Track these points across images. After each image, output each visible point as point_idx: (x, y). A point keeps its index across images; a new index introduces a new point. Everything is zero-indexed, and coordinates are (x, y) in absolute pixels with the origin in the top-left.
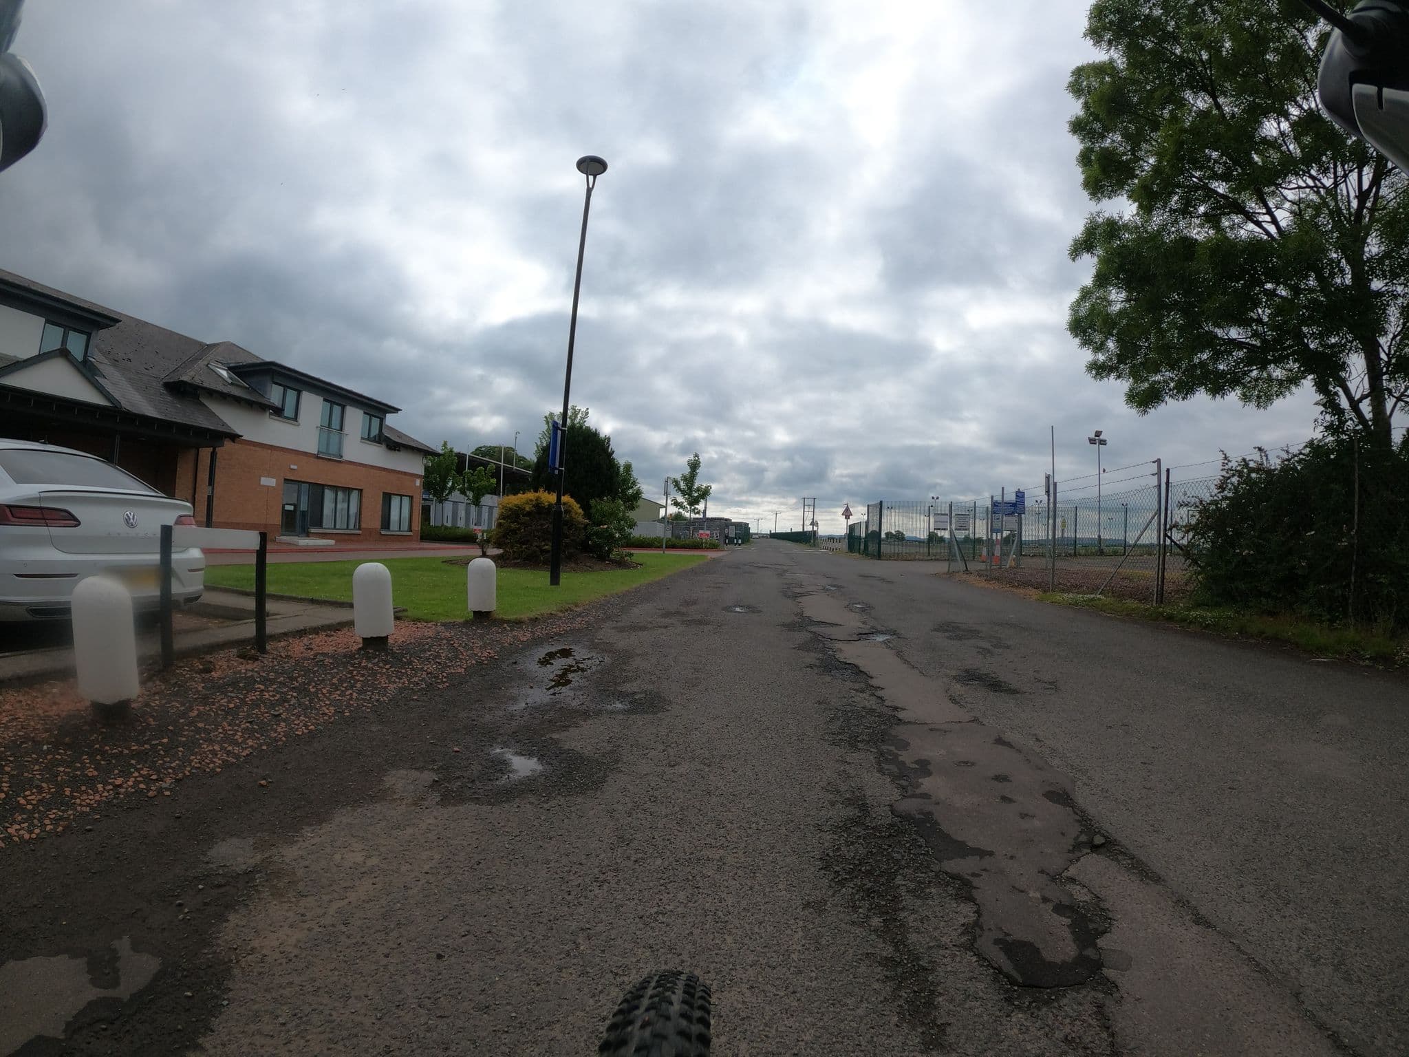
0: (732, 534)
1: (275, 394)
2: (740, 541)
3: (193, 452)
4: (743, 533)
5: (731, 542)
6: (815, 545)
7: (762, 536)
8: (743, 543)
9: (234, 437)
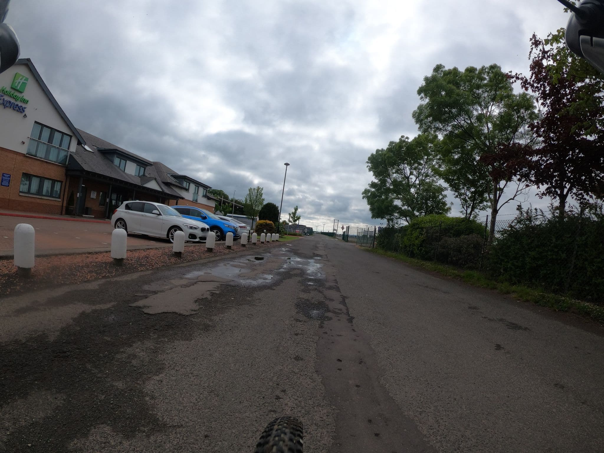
0: (306, 232)
1: (185, 184)
2: (309, 234)
3: (168, 200)
4: (310, 231)
5: (305, 234)
6: (335, 238)
7: (318, 233)
8: (310, 235)
9: (183, 198)
